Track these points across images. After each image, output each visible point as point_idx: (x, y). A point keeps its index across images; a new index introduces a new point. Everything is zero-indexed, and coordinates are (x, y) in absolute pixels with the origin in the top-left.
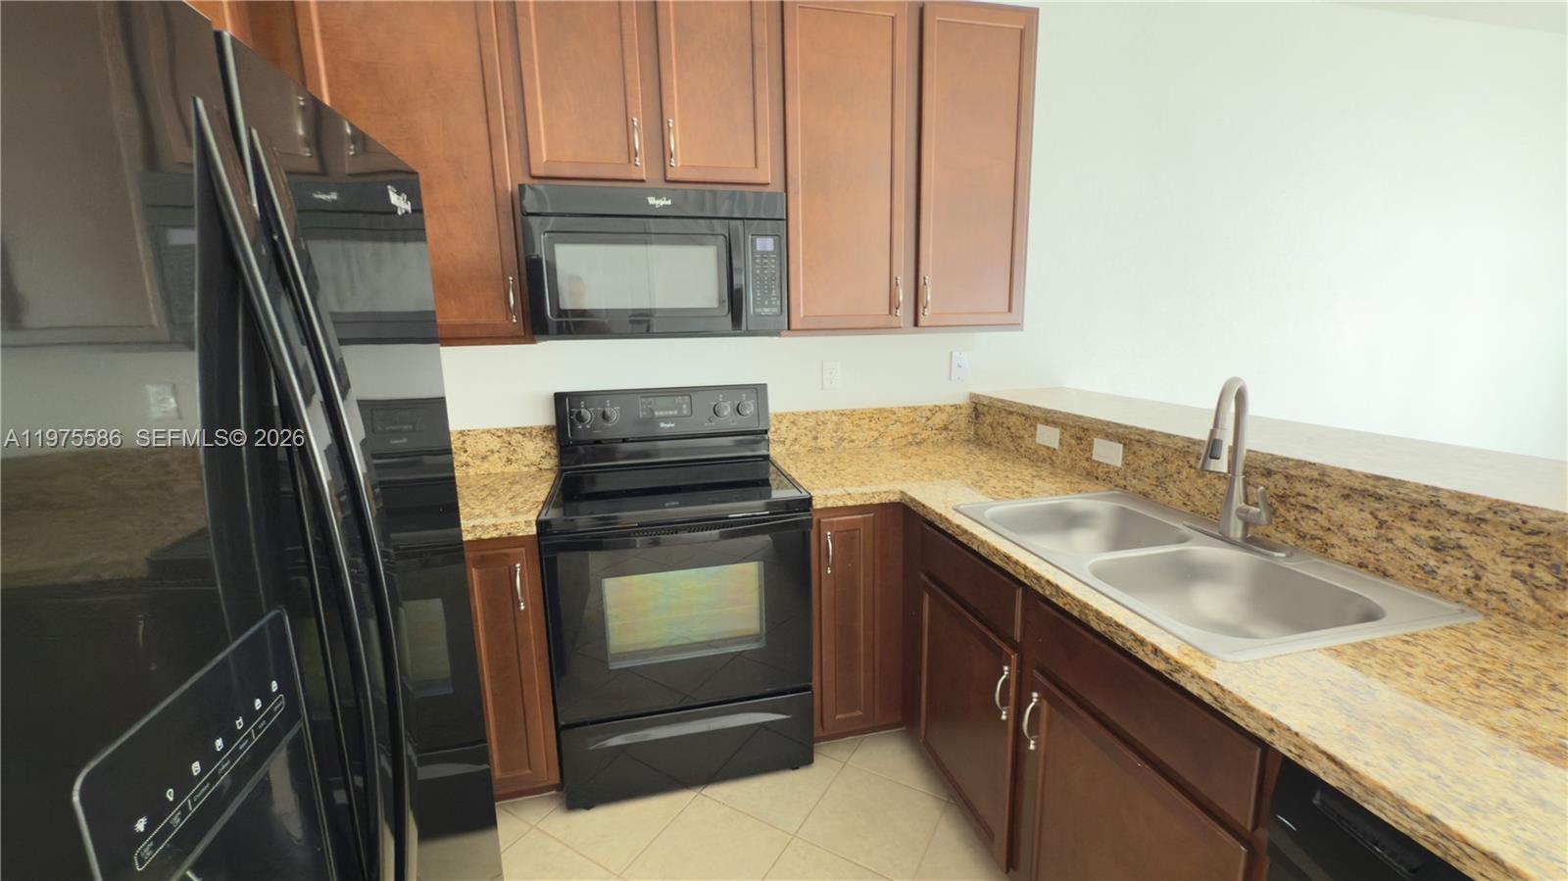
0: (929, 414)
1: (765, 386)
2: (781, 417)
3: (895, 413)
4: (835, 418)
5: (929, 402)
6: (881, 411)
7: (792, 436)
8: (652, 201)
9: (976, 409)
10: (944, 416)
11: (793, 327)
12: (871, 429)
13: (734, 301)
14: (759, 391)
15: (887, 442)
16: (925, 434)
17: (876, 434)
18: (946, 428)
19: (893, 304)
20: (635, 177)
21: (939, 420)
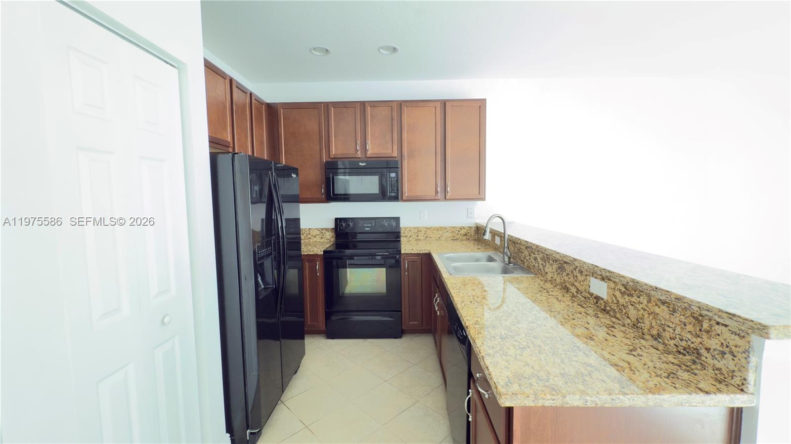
0: (459, 230)
1: (399, 218)
2: (406, 228)
3: (446, 229)
4: (424, 229)
5: (460, 226)
6: (441, 228)
7: (409, 235)
8: (360, 164)
9: (477, 229)
10: (465, 231)
12: (437, 234)
13: (384, 191)
14: (397, 219)
15: (444, 238)
16: (458, 237)
17: (440, 236)
18: (466, 235)
19: (437, 192)
20: (357, 157)
21: (463, 232)
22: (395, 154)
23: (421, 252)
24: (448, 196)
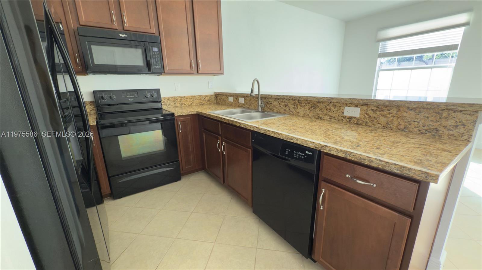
0: (205, 97)
1: (159, 89)
2: (165, 98)
3: (196, 97)
4: (180, 98)
5: (205, 94)
6: (192, 96)
7: (168, 103)
8: (121, 35)
9: (216, 96)
10: (208, 98)
11: (165, 72)
12: (189, 101)
13: (148, 64)
14: (158, 91)
15: (194, 104)
16: (204, 102)
17: (191, 102)
18: (209, 101)
19: (191, 67)
20: (114, 28)
21: (207, 98)
22: (154, 30)
23: (191, 114)
24: (200, 70)
